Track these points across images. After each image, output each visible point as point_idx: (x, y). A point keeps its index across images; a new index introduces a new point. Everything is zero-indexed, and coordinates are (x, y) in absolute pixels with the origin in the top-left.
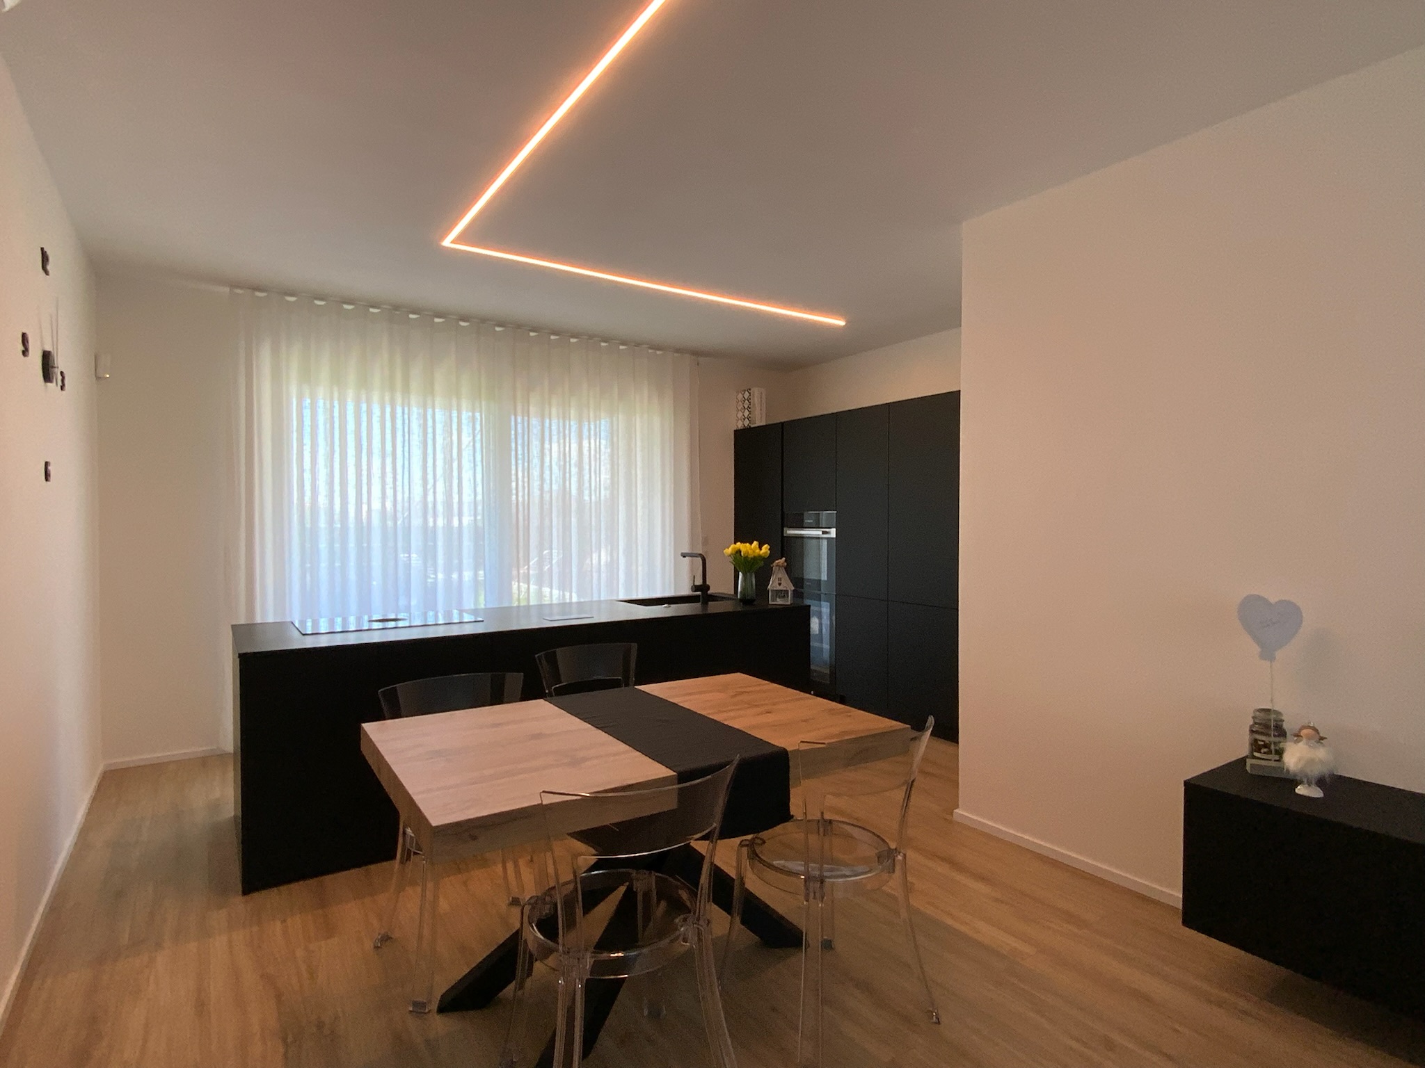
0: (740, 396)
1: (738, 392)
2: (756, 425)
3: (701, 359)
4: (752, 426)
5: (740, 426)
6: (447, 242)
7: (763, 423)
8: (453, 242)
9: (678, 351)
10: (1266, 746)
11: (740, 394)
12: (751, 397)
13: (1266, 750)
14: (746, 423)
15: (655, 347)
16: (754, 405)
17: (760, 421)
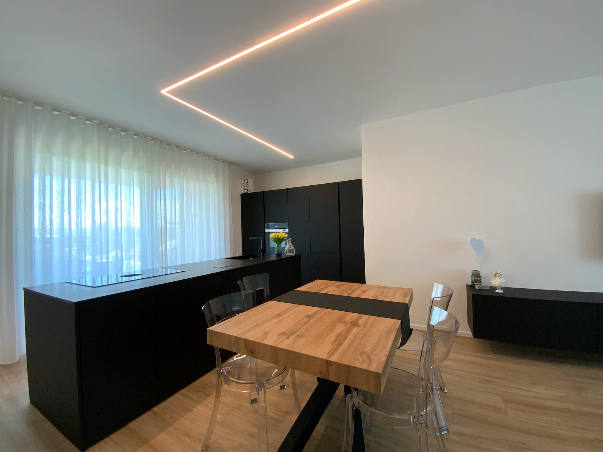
0: (243, 182)
1: (242, 180)
2: (250, 192)
3: (231, 166)
4: (249, 192)
5: (243, 192)
6: (164, 92)
7: (253, 192)
8: (166, 92)
9: (224, 161)
10: (478, 281)
11: (243, 180)
12: (248, 182)
13: (478, 282)
14: (246, 191)
15: (216, 159)
16: (249, 185)
17: (252, 191)
